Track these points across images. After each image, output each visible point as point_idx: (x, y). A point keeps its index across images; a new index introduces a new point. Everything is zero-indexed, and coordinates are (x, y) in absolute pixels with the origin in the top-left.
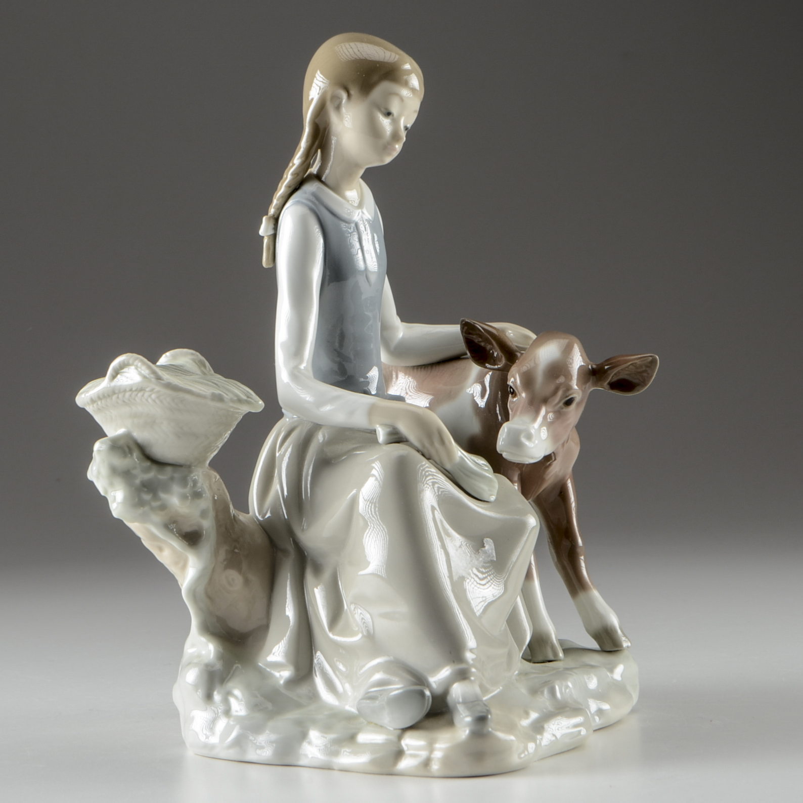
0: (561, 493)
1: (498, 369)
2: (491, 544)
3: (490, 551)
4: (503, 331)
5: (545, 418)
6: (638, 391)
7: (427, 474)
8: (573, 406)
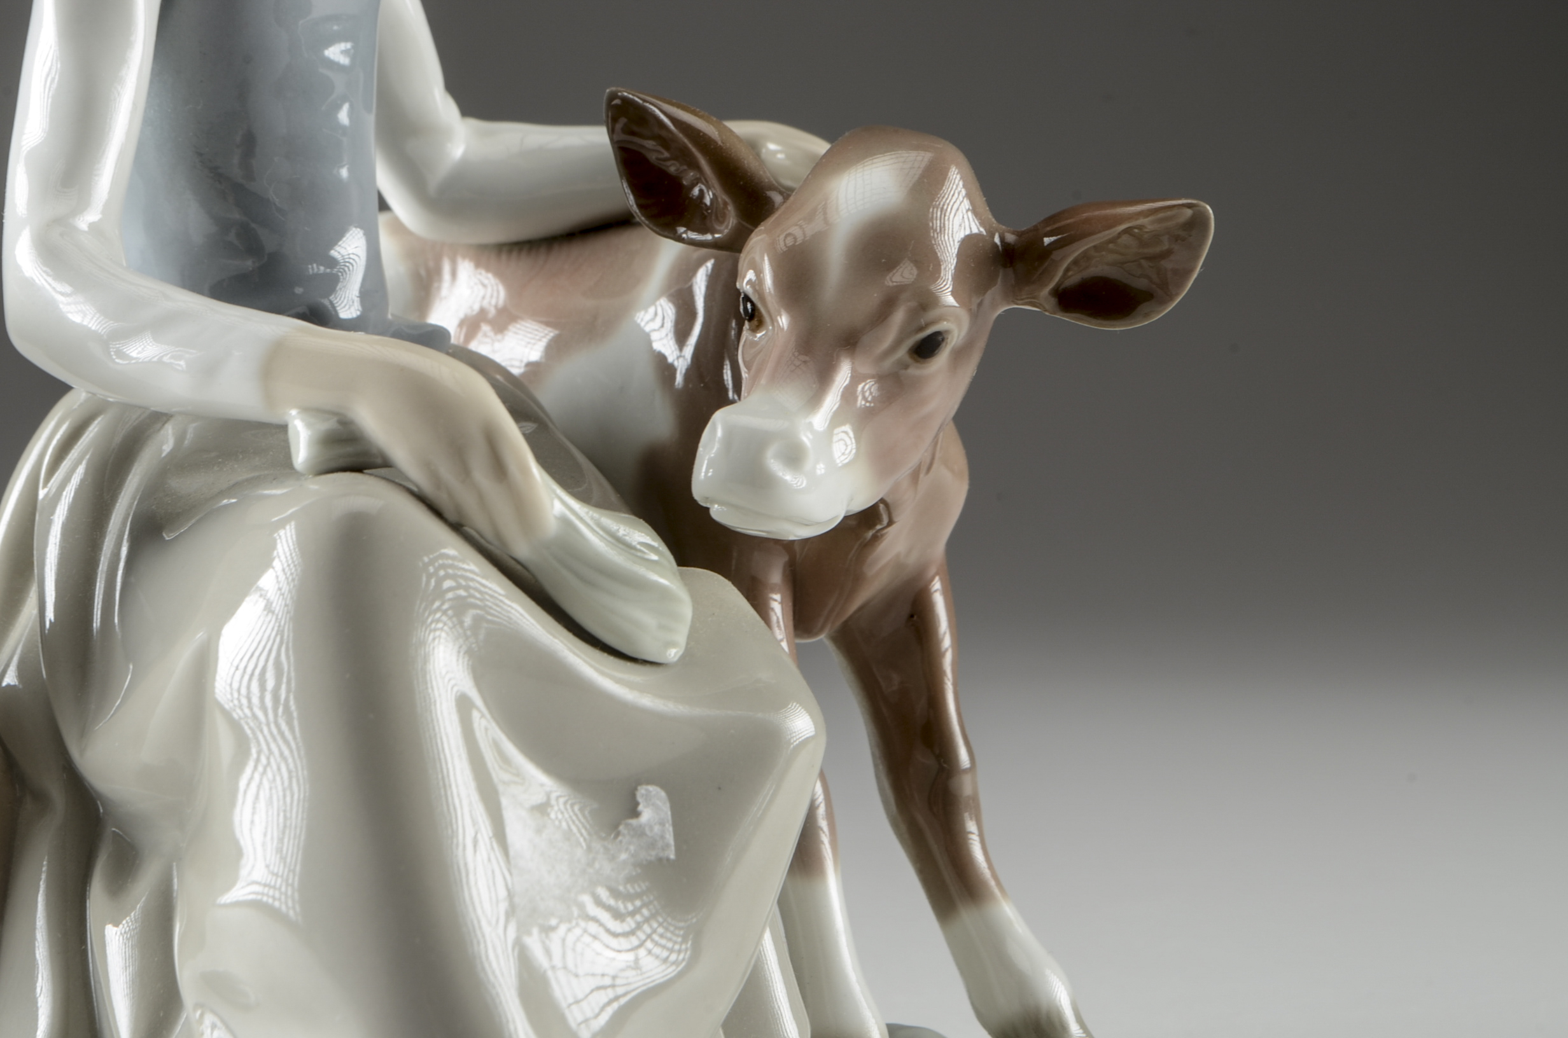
0: (912, 616)
1: (715, 245)
2: (659, 803)
3: (657, 829)
4: (754, 145)
5: (849, 395)
6: (1147, 315)
7: (442, 573)
8: (942, 359)
